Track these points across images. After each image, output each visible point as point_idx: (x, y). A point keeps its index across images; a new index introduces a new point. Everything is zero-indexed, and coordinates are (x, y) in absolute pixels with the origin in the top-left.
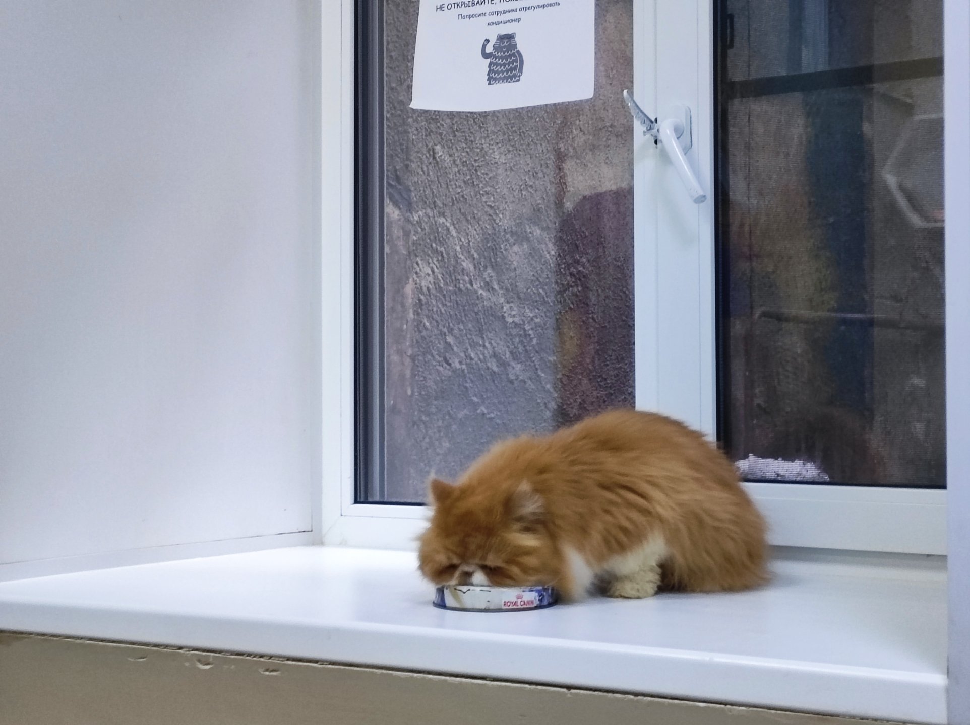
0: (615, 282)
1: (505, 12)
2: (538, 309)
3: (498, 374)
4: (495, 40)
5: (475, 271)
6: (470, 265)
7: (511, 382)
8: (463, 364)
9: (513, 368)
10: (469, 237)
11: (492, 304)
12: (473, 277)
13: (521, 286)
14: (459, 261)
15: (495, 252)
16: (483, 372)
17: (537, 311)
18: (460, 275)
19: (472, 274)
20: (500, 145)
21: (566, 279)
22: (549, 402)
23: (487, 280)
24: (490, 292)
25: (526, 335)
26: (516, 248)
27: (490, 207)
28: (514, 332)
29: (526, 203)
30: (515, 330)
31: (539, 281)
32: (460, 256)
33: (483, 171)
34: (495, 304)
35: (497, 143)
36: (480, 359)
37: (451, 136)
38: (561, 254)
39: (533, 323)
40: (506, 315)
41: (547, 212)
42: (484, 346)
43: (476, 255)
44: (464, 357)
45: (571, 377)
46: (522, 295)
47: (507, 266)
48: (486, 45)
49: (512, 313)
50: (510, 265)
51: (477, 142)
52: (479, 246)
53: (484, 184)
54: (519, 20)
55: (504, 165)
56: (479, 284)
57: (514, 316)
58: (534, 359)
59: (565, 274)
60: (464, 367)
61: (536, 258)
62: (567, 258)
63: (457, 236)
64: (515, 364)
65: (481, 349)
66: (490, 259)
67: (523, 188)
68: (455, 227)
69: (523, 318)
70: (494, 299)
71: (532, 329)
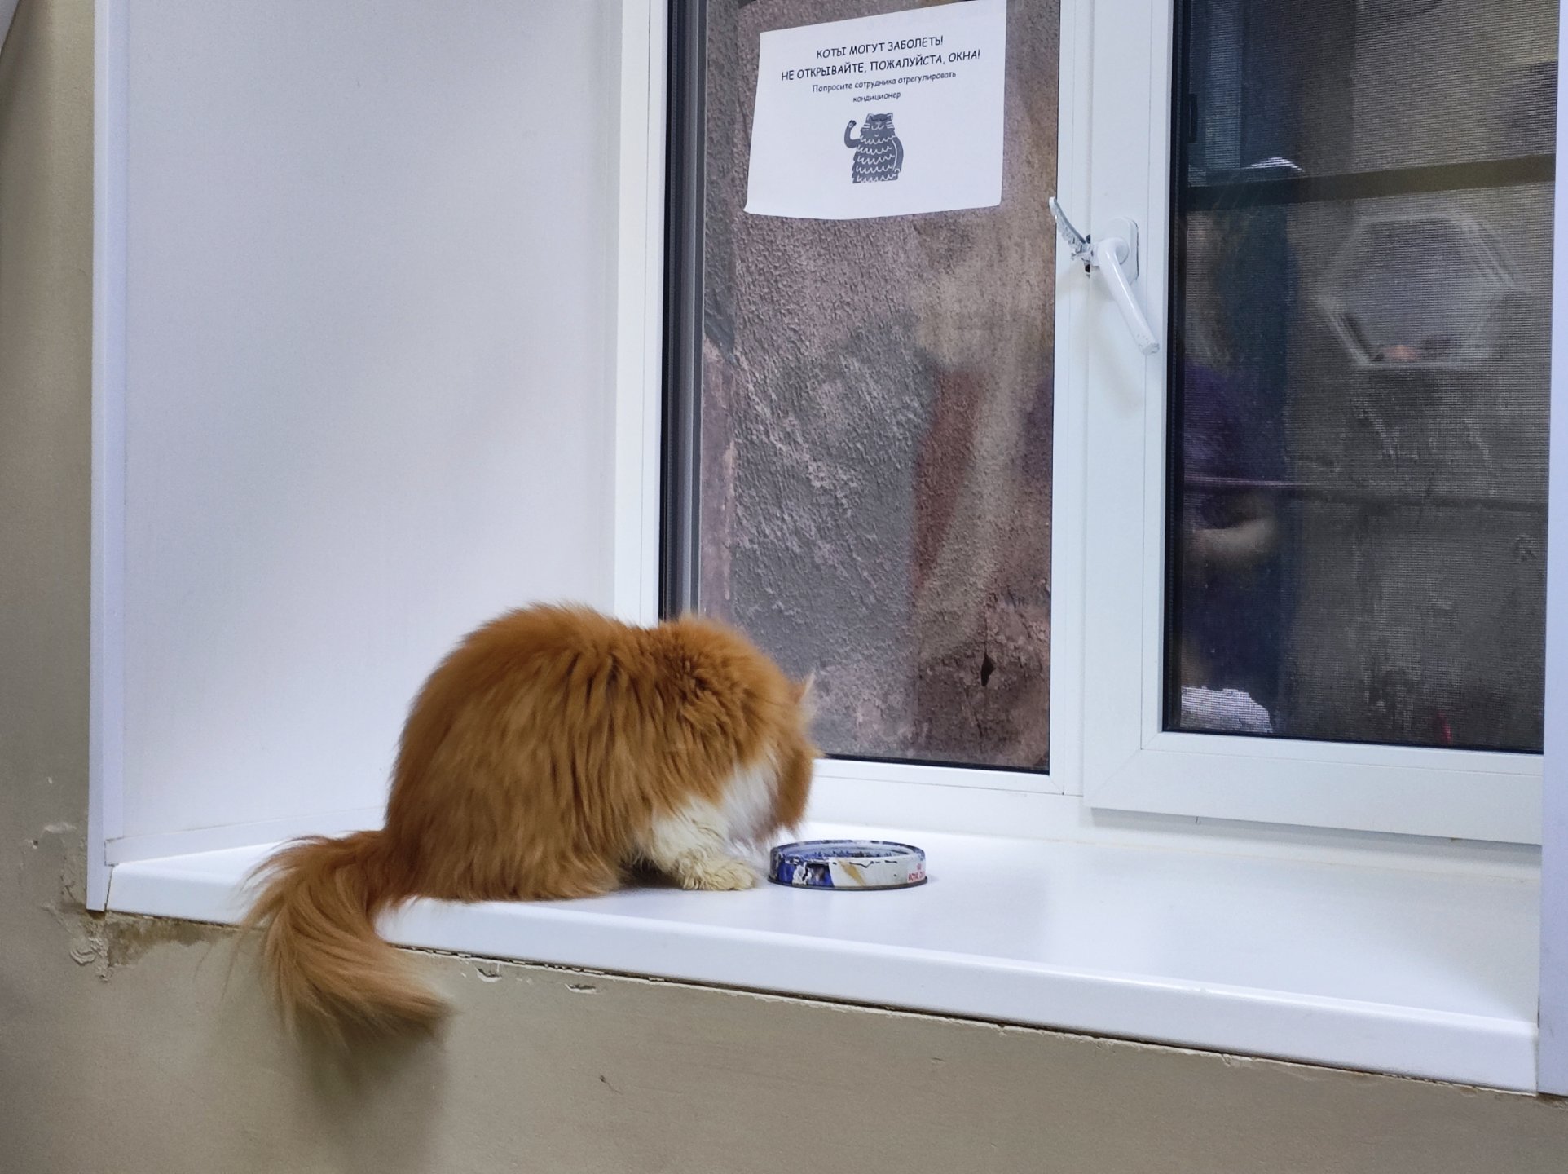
0: (956, 435)
1: (878, 84)
2: (855, 470)
3: (801, 557)
4: (864, 122)
5: (773, 418)
6: (765, 409)
7: (817, 567)
8: (754, 544)
9: (820, 548)
10: (766, 371)
11: (795, 464)
12: (769, 426)
13: (832, 437)
14: (751, 404)
15: (799, 392)
16: (780, 555)
17: (853, 472)
18: (752, 423)
19: (768, 422)
20: (808, 247)
21: (891, 429)
22: (865, 595)
23: (788, 430)
24: (790, 445)
25: (838, 505)
26: (826, 387)
27: (794, 330)
28: (823, 500)
29: (841, 327)
30: (823, 498)
31: (857, 432)
32: (754, 397)
33: (785, 283)
34: (798, 463)
35: (805, 245)
36: (777, 537)
37: (744, 234)
38: (886, 396)
39: (847, 488)
40: (812, 477)
41: (868, 338)
42: (783, 519)
43: (774, 396)
44: (756, 534)
45: (897, 561)
46: (834, 451)
47: (815, 412)
48: (851, 129)
49: (820, 475)
50: (818, 410)
51: (778, 242)
52: (778, 384)
53: (787, 301)
54: (897, 95)
55: (813, 274)
56: (776, 435)
57: (822, 479)
58: (847, 537)
59: (891, 422)
60: (756, 546)
61: (853, 401)
62: (893, 401)
63: (750, 370)
64: (823, 544)
65: (779, 523)
66: (793, 402)
67: (838, 306)
68: (747, 359)
69: (834, 482)
70: (796, 455)
71: (846, 497)
